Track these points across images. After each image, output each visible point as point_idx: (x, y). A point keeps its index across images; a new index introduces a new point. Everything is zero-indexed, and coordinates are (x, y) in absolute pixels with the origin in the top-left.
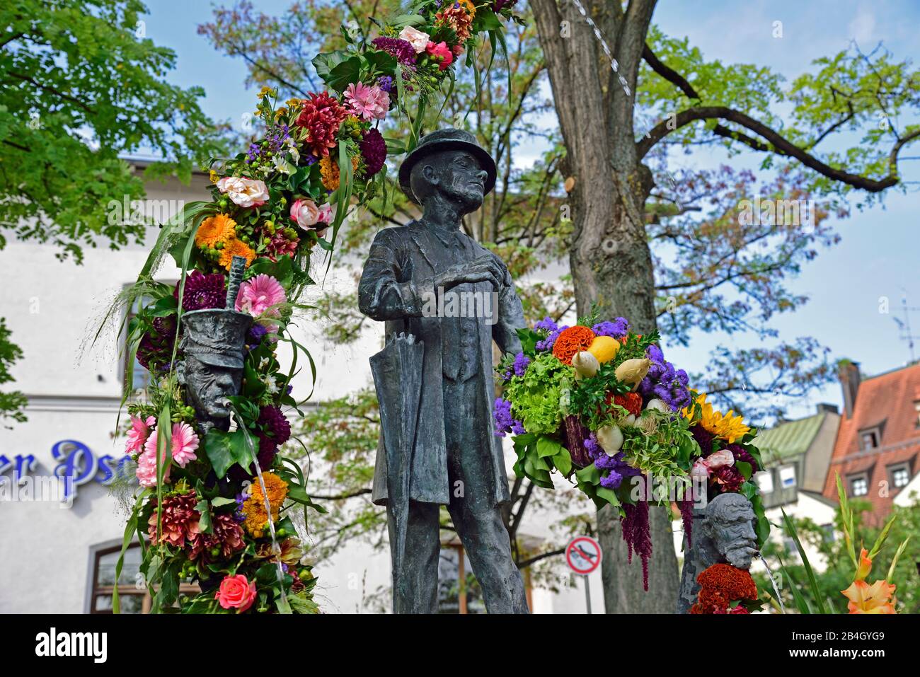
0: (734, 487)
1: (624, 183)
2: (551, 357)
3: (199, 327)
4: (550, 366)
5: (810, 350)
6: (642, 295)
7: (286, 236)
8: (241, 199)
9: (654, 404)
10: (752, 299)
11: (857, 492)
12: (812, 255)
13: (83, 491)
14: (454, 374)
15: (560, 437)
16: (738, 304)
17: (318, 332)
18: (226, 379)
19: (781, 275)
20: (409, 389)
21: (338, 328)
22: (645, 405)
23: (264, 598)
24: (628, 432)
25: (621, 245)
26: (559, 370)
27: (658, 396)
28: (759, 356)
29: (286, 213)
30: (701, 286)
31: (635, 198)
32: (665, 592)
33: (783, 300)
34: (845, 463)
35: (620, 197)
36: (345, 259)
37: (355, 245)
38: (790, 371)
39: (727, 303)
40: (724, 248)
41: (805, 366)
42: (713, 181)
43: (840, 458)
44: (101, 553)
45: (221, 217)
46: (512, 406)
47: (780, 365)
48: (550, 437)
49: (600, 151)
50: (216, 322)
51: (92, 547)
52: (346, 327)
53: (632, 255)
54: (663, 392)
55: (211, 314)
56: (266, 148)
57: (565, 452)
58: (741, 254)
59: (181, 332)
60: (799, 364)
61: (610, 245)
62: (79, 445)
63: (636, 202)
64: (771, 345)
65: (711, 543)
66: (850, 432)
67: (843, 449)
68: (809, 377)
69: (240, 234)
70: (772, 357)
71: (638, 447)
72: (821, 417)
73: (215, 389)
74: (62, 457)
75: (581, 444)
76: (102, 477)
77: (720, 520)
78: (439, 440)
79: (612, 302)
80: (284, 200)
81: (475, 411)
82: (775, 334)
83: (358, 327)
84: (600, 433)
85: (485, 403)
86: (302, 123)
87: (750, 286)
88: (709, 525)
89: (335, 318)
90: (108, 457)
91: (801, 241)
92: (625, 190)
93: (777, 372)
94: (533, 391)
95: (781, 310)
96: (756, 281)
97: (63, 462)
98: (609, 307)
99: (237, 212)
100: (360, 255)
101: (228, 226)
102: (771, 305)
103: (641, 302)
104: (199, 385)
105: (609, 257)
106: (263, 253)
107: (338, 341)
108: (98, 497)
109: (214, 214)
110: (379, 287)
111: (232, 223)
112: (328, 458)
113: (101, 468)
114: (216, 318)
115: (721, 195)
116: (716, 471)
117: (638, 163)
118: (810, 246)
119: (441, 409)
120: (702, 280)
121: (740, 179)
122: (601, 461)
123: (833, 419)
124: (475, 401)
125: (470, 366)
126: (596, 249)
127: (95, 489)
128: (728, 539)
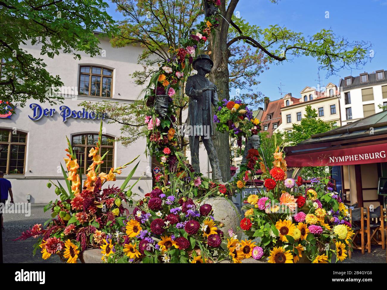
0: (256, 134)
1: (224, 54)
2: (226, 107)
3: (160, 98)
4: (226, 109)
5: (260, 95)
6: (226, 82)
7: (175, 79)
8: (167, 72)
9: (246, 118)
10: (247, 81)
11: (265, 130)
12: (263, 72)
13: (68, 120)
14: (204, 108)
15: (227, 124)
16: (244, 82)
17: (133, 81)
18: (166, 110)
19: (255, 76)
20: (196, 112)
21: (139, 81)
22: (244, 118)
23: (172, 152)
24: (241, 124)
25: (222, 70)
26: (228, 110)
27: (247, 117)
28: (247, 95)
29: (175, 74)
30: (235, 77)
31: (226, 58)
32: (226, 153)
33: (255, 82)
34: (263, 122)
35: (222, 57)
36: (141, 62)
37: (144, 58)
38: (255, 100)
39: (241, 82)
40: (242, 67)
41: (258, 99)
42: (240, 49)
43: (262, 121)
44: (73, 136)
45: (163, 75)
46: (218, 117)
47: (252, 98)
48: (225, 124)
49: (218, 45)
50: (164, 98)
51: (71, 134)
52: (141, 80)
53: (224, 72)
54: (248, 116)
55: (163, 96)
56: (171, 60)
57: (228, 127)
58: (246, 70)
59: (156, 99)
60: (257, 98)
61: (219, 69)
62: (67, 107)
63: (226, 59)
64: (251, 93)
65: (251, 145)
66: (265, 115)
67: (263, 119)
68: (259, 102)
69: (166, 79)
70: (251, 96)
71: (242, 127)
72: (259, 111)
73: (163, 111)
74: (62, 110)
75: (231, 125)
76: (73, 116)
77: (253, 140)
78: (201, 122)
79: (219, 84)
80: (175, 72)
81: (207, 116)
82: (252, 90)
83: (144, 81)
84: (235, 124)
85: (210, 115)
86: (178, 55)
87: (247, 78)
88: (251, 141)
89: (138, 78)
90: (74, 111)
91: (260, 68)
92: (224, 56)
93: (251, 100)
94: (222, 114)
95: (254, 85)
96: (248, 77)
97: (63, 112)
98: (218, 85)
99: (166, 74)
100: (145, 61)
101: (164, 77)
102: (252, 83)
103: (226, 84)
104: (160, 110)
105: (219, 72)
106: (171, 83)
107: (139, 84)
108: (72, 122)
109: (161, 74)
110: (191, 90)
111: (165, 76)
112: (136, 115)
113: (73, 114)
114: (164, 97)
115: (242, 53)
116: (253, 131)
117: (227, 49)
118: (262, 69)
119: (201, 116)
120: (235, 75)
121: (247, 49)
122: (235, 129)
123: (262, 111)
124: (208, 114)
125: (207, 107)
126: (216, 70)
127: (71, 120)
128: (254, 144)
